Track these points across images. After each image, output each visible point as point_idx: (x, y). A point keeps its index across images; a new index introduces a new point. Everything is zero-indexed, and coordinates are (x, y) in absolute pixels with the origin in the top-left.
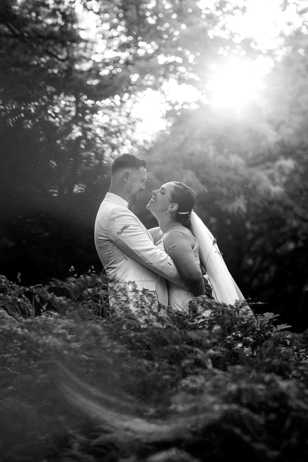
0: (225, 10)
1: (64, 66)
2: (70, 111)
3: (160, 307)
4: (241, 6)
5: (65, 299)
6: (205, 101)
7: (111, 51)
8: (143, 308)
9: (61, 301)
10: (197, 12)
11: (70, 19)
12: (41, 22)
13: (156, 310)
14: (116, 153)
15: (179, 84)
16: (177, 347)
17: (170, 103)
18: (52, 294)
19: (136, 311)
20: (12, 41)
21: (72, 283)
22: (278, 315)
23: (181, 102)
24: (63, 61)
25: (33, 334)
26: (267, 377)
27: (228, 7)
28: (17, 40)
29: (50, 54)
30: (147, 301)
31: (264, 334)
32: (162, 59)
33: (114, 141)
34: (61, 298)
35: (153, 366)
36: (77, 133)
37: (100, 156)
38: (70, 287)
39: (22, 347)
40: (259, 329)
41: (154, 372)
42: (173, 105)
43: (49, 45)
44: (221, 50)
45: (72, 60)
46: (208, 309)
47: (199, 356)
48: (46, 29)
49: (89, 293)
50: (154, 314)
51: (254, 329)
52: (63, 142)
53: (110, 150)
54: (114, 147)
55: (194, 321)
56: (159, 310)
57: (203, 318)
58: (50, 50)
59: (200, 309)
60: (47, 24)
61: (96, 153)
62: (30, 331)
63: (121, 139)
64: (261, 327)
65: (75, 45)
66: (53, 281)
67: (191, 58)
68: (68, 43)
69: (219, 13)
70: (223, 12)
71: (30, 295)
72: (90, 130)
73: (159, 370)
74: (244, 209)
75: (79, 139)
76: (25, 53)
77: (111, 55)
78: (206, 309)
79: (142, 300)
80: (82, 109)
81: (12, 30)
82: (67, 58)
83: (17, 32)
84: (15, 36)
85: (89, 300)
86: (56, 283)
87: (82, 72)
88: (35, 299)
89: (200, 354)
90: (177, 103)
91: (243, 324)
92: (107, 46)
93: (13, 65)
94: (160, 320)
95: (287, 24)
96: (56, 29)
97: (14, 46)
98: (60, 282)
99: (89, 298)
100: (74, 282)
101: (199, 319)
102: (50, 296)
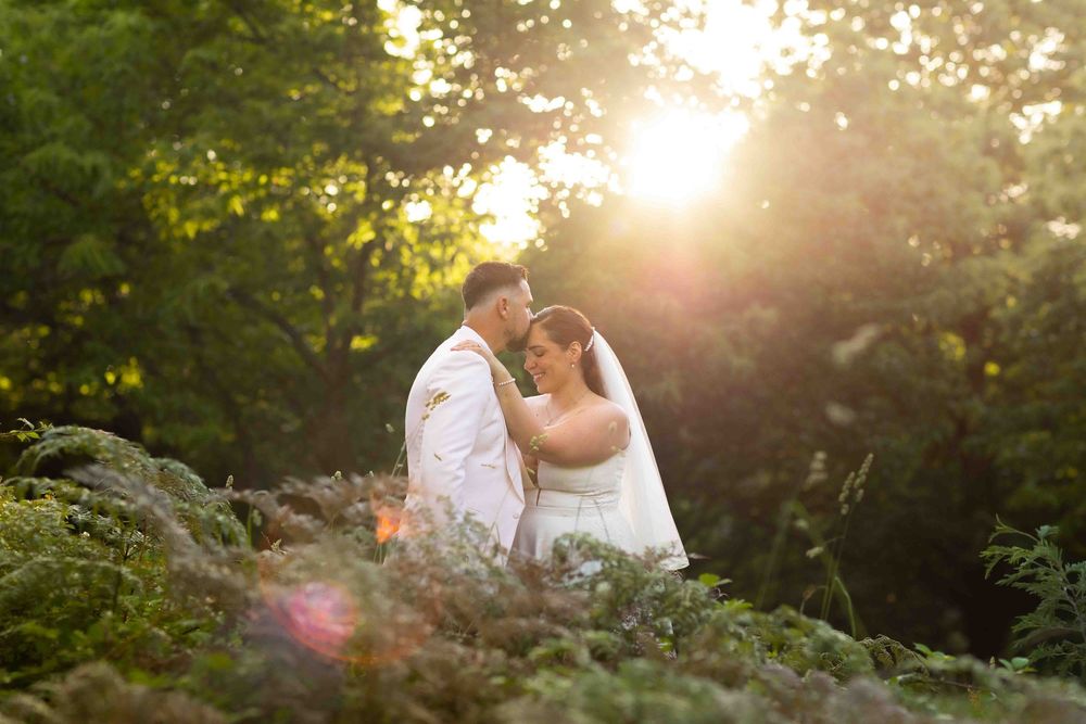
0: (664, 17)
1: (350, 104)
2: (354, 192)
3: (497, 549)
4: (696, 11)
5: (310, 521)
6: (615, 188)
7: (442, 81)
8: (462, 547)
9: (301, 523)
10: (613, 17)
11: (368, 14)
12: (311, 15)
13: (488, 554)
14: (437, 277)
15: (566, 152)
16: (523, 623)
17: (547, 185)
18: (285, 508)
19: (449, 552)
20: (251, 49)
21: (327, 490)
22: (727, 581)
23: (569, 185)
24: (349, 94)
25: (239, 581)
26: (695, 685)
27: (672, 14)
28: (262, 49)
29: (323, 79)
30: (472, 535)
31: (698, 614)
32: (538, 104)
33: (436, 252)
34: (302, 518)
35: (474, 657)
36: (364, 234)
37: (406, 281)
38: (322, 496)
39: (216, 607)
40: (688, 604)
41: (473, 669)
42: (553, 191)
43: (324, 62)
44: (651, 93)
45: (367, 95)
46: (590, 560)
47: (564, 644)
48: (319, 29)
49: (358, 512)
50: (483, 560)
51: (677, 604)
52: (336, 251)
53: (426, 270)
54: (434, 266)
55: (561, 582)
56: (495, 556)
57: (580, 575)
58: (324, 70)
59: (574, 558)
60: (322, 20)
61: (400, 276)
62: (233, 570)
63: (451, 251)
64: (693, 600)
65: (374, 65)
66: (287, 482)
67: (594, 107)
68: (361, 60)
69: (654, 23)
70: (660, 21)
71: (241, 510)
72: (392, 229)
73: (484, 665)
74: (677, 396)
75: (369, 247)
76: (275, 73)
77: (441, 88)
78: (587, 558)
79: (463, 534)
80: (378, 189)
81: (254, 29)
82: (358, 90)
83: (263, 32)
84: (258, 40)
85: (357, 525)
86: (293, 486)
87: (383, 116)
88: (252, 519)
89: (567, 639)
90: (561, 186)
91: (658, 593)
92: (434, 72)
93: (252, 95)
94: (495, 572)
95: (782, 52)
96: (340, 31)
97: (253, 60)
98: (301, 485)
99: (359, 520)
100: (330, 487)
101: (571, 577)
102: (282, 511)
